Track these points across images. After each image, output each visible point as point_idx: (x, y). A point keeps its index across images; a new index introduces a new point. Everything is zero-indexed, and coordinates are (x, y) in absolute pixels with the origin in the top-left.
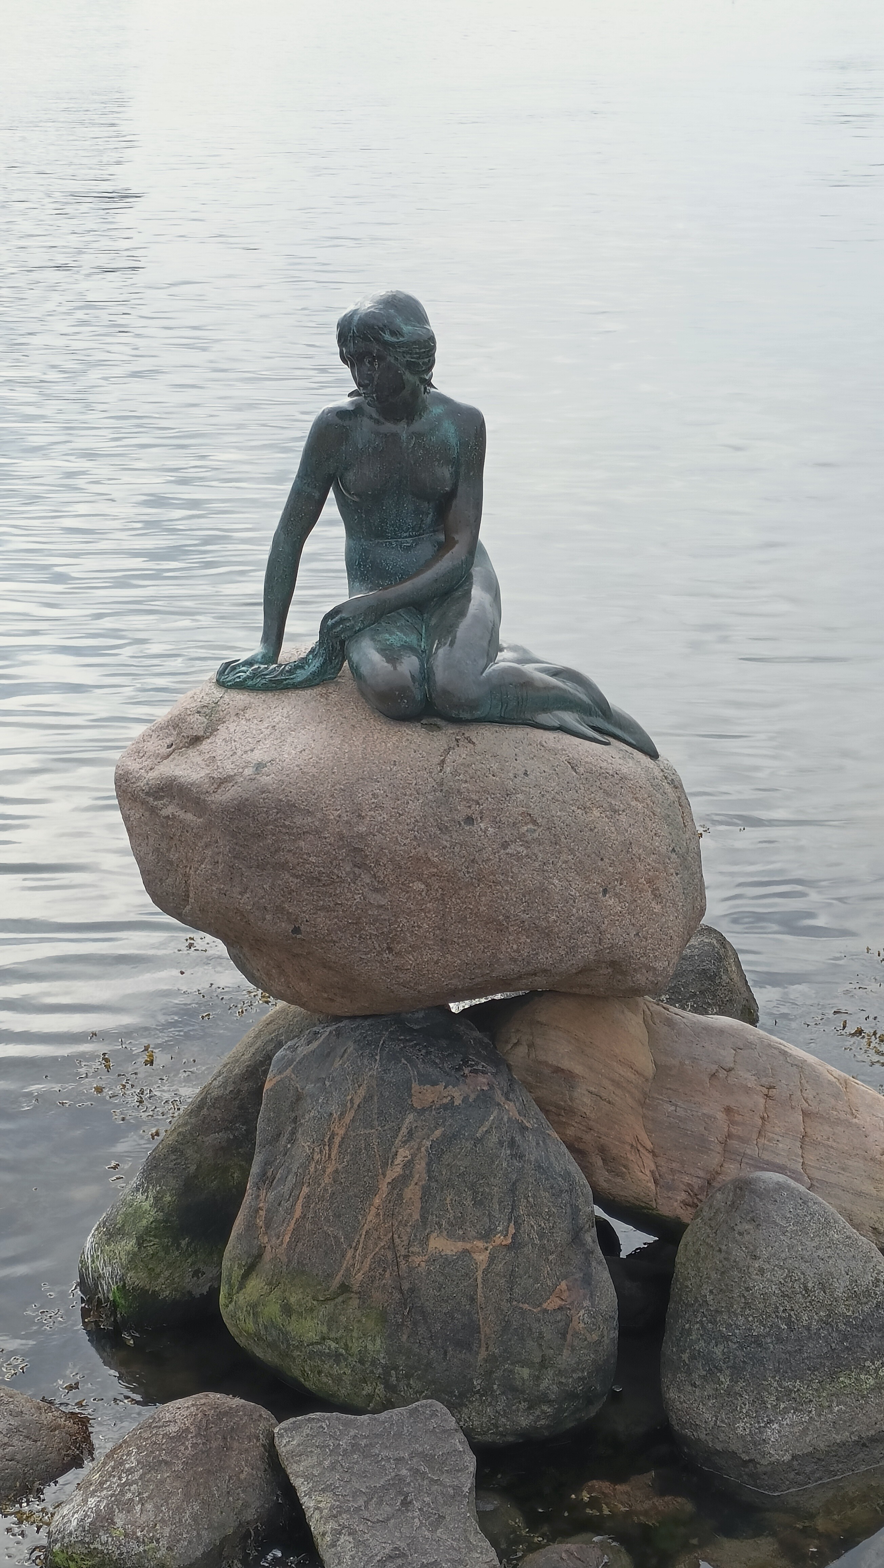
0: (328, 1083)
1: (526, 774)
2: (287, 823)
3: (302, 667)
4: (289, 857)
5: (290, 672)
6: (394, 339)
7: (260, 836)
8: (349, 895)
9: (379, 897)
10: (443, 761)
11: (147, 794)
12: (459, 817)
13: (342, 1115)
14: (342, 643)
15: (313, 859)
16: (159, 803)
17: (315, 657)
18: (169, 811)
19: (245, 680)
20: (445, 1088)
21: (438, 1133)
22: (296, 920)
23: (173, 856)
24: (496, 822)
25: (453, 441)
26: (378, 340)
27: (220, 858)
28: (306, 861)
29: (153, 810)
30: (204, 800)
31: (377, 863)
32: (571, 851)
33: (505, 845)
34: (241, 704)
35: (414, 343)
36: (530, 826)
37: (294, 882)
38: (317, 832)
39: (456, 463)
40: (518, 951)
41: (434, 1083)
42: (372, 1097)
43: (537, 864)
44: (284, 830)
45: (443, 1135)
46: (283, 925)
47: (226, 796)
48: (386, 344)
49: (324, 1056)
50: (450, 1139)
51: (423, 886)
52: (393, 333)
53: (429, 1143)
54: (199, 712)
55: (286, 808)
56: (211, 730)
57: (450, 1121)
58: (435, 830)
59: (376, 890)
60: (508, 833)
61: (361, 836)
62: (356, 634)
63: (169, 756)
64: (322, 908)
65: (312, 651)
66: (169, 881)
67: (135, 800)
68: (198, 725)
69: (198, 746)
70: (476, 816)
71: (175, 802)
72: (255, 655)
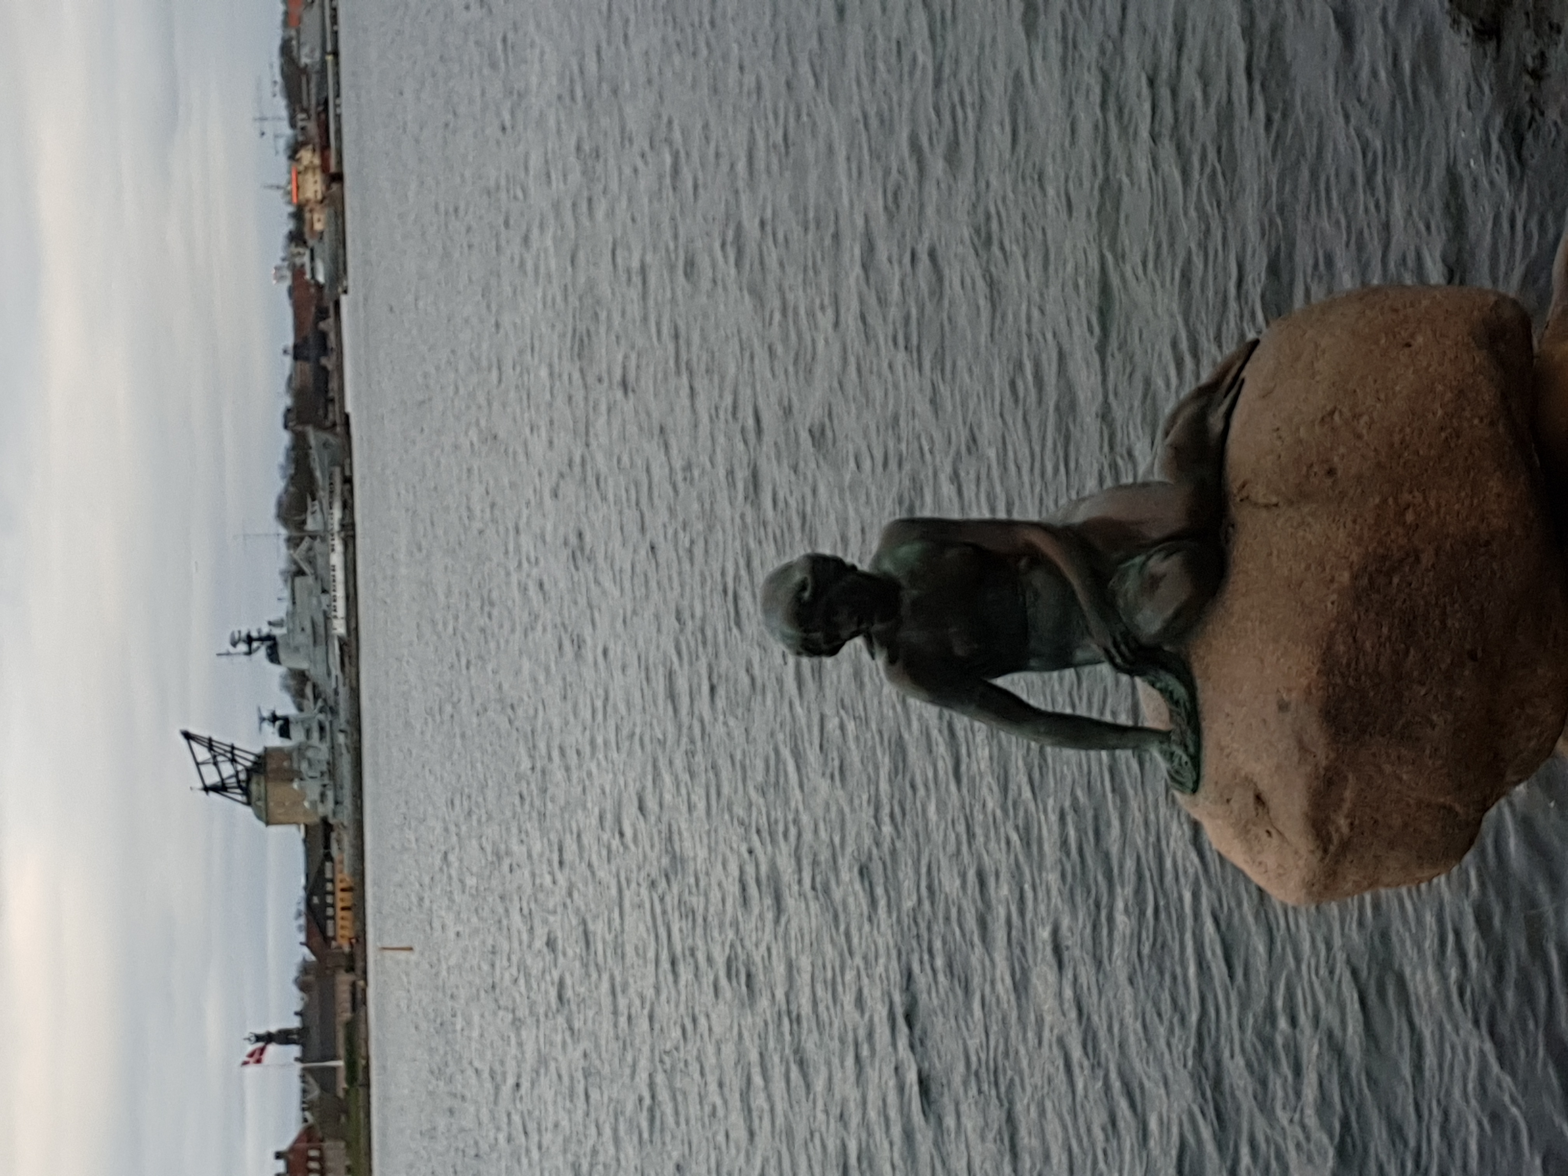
1: (1276, 430)
2: (1344, 661)
3: (1171, 693)
4: (1384, 659)
5: (1177, 703)
6: (809, 588)
7: (1362, 695)
8: (1425, 589)
9: (1425, 557)
10: (1267, 506)
11: (1325, 851)
12: (1329, 482)
14: (1140, 648)
15: (1385, 630)
16: (1335, 837)
18: (1343, 823)
19: (1188, 755)
22: (1460, 655)
23: (1397, 821)
24: (1332, 447)
26: (810, 602)
27: (1393, 752)
28: (1389, 638)
29: (1345, 846)
30: (1327, 769)
31: (1384, 558)
33: (1359, 437)
34: (1216, 754)
36: (1336, 416)
37: (1414, 656)
38: (1353, 628)
39: (944, 544)
40: (1481, 420)
43: (1379, 405)
44: (1353, 665)
46: (1467, 673)
47: (1317, 735)
48: (814, 594)
51: (1411, 510)
54: (1228, 801)
55: (1328, 665)
56: (1246, 782)
58: (1344, 503)
59: (1418, 560)
60: (1346, 435)
61: (1355, 577)
63: (1280, 833)
64: (1443, 622)
65: (1153, 685)
66: (1427, 830)
67: (1335, 873)
68: (1242, 800)
69: (1266, 796)
70: (1326, 467)
71: (1333, 816)
72: (1163, 753)
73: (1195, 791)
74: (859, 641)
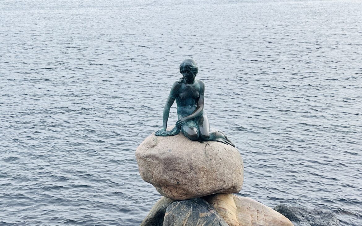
0: (180, 214)
1: (219, 150)
2: (177, 161)
3: (173, 131)
4: (178, 168)
5: (171, 132)
6: (192, 68)
7: (171, 164)
8: (190, 175)
9: (195, 175)
10: (205, 149)
11: (145, 157)
12: (209, 159)
13: (185, 220)
14: (181, 126)
15: (183, 168)
16: (147, 159)
17: (175, 129)
18: (150, 160)
19: (162, 134)
20: (206, 213)
21: (205, 222)
22: (178, 181)
23: (150, 169)
24: (215, 160)
25: (199, 87)
26: (189, 68)
27: (162, 169)
28: (181, 169)
29: (146, 161)
30: (159, 158)
31: (195, 168)
32: (227, 165)
33: (217, 164)
34: (162, 139)
35: (196, 68)
36: (220, 160)
37: (178, 173)
38: (183, 163)
39: (200, 92)
40: (219, 185)
41: (204, 212)
42: (191, 216)
43: (222, 168)
44: (177, 163)
45: (206, 223)
46: (175, 182)
47: (164, 156)
49: (179, 208)
50: (208, 223)
51: (204, 173)
52: (192, 67)
53: (203, 225)
54: (154, 141)
55: (177, 158)
56: (157, 144)
57: (207, 220)
58: (205, 162)
59: (195, 174)
60: (217, 162)
61: (192, 164)
62: (183, 124)
63: (148, 150)
64: (184, 178)
65: (174, 128)
66: (148, 174)
67: (141, 159)
68: (154, 143)
69: (154, 147)
70: (212, 159)
71: (151, 158)
72: (162, 130)
73: (156, 135)
74: (183, 77)
